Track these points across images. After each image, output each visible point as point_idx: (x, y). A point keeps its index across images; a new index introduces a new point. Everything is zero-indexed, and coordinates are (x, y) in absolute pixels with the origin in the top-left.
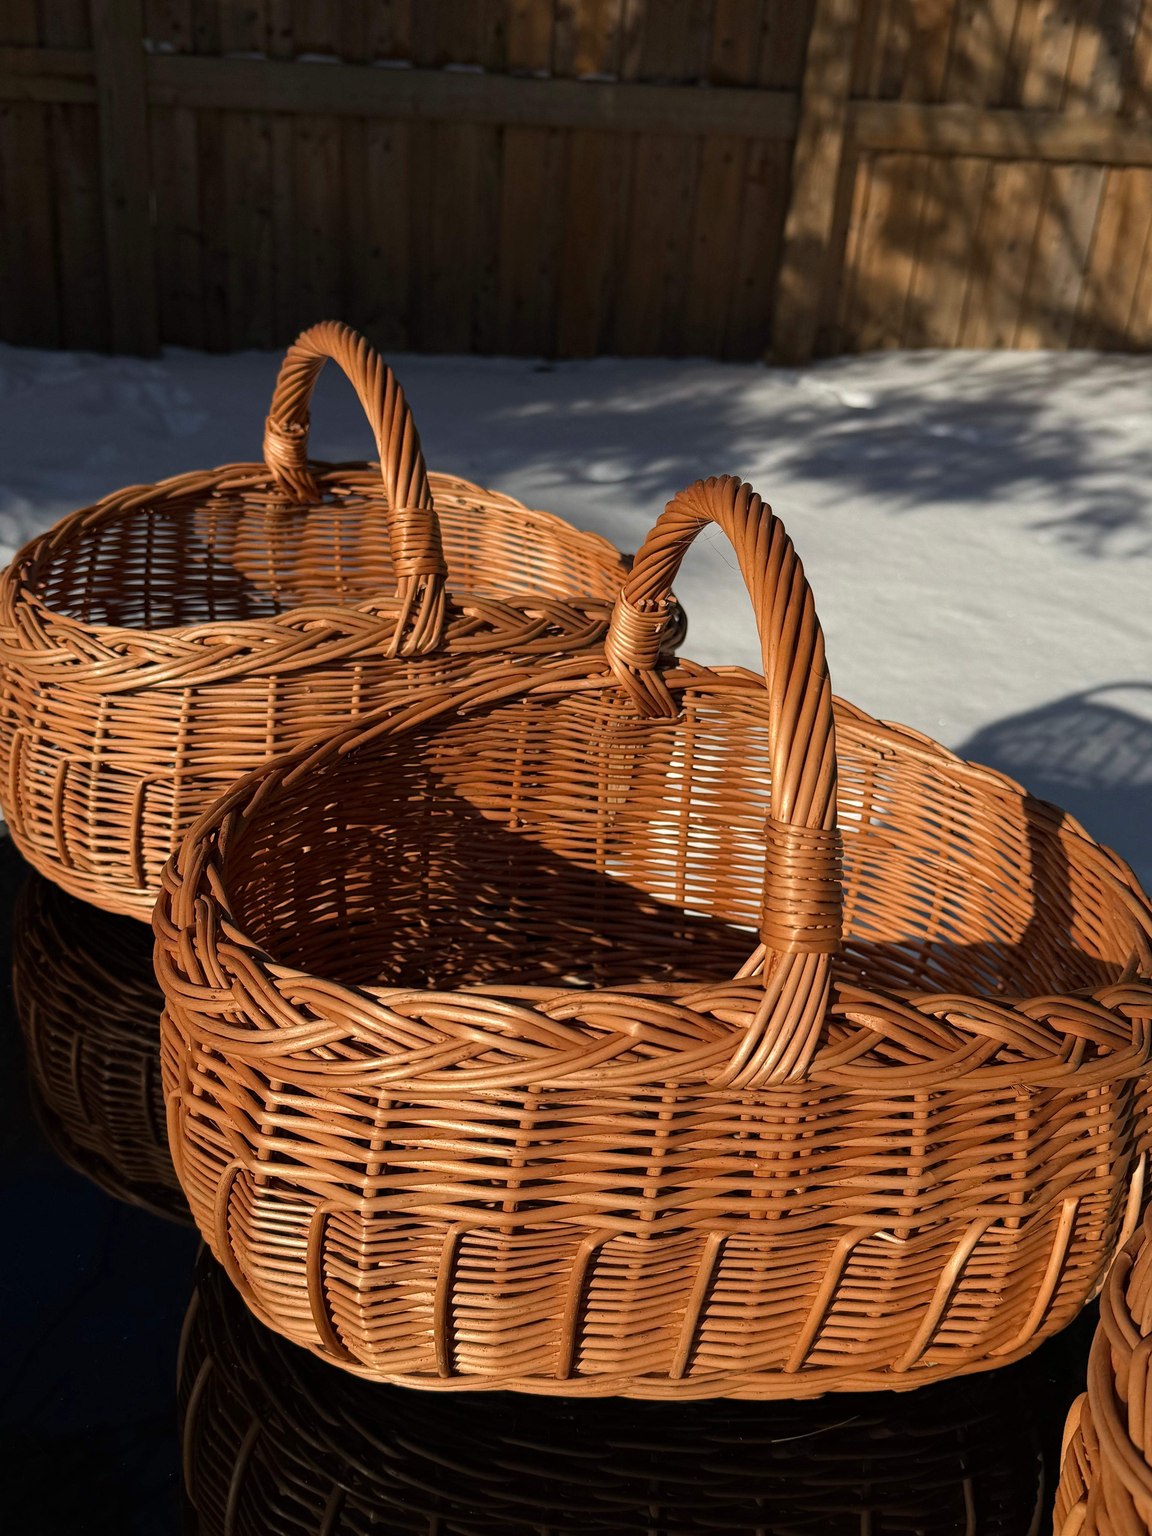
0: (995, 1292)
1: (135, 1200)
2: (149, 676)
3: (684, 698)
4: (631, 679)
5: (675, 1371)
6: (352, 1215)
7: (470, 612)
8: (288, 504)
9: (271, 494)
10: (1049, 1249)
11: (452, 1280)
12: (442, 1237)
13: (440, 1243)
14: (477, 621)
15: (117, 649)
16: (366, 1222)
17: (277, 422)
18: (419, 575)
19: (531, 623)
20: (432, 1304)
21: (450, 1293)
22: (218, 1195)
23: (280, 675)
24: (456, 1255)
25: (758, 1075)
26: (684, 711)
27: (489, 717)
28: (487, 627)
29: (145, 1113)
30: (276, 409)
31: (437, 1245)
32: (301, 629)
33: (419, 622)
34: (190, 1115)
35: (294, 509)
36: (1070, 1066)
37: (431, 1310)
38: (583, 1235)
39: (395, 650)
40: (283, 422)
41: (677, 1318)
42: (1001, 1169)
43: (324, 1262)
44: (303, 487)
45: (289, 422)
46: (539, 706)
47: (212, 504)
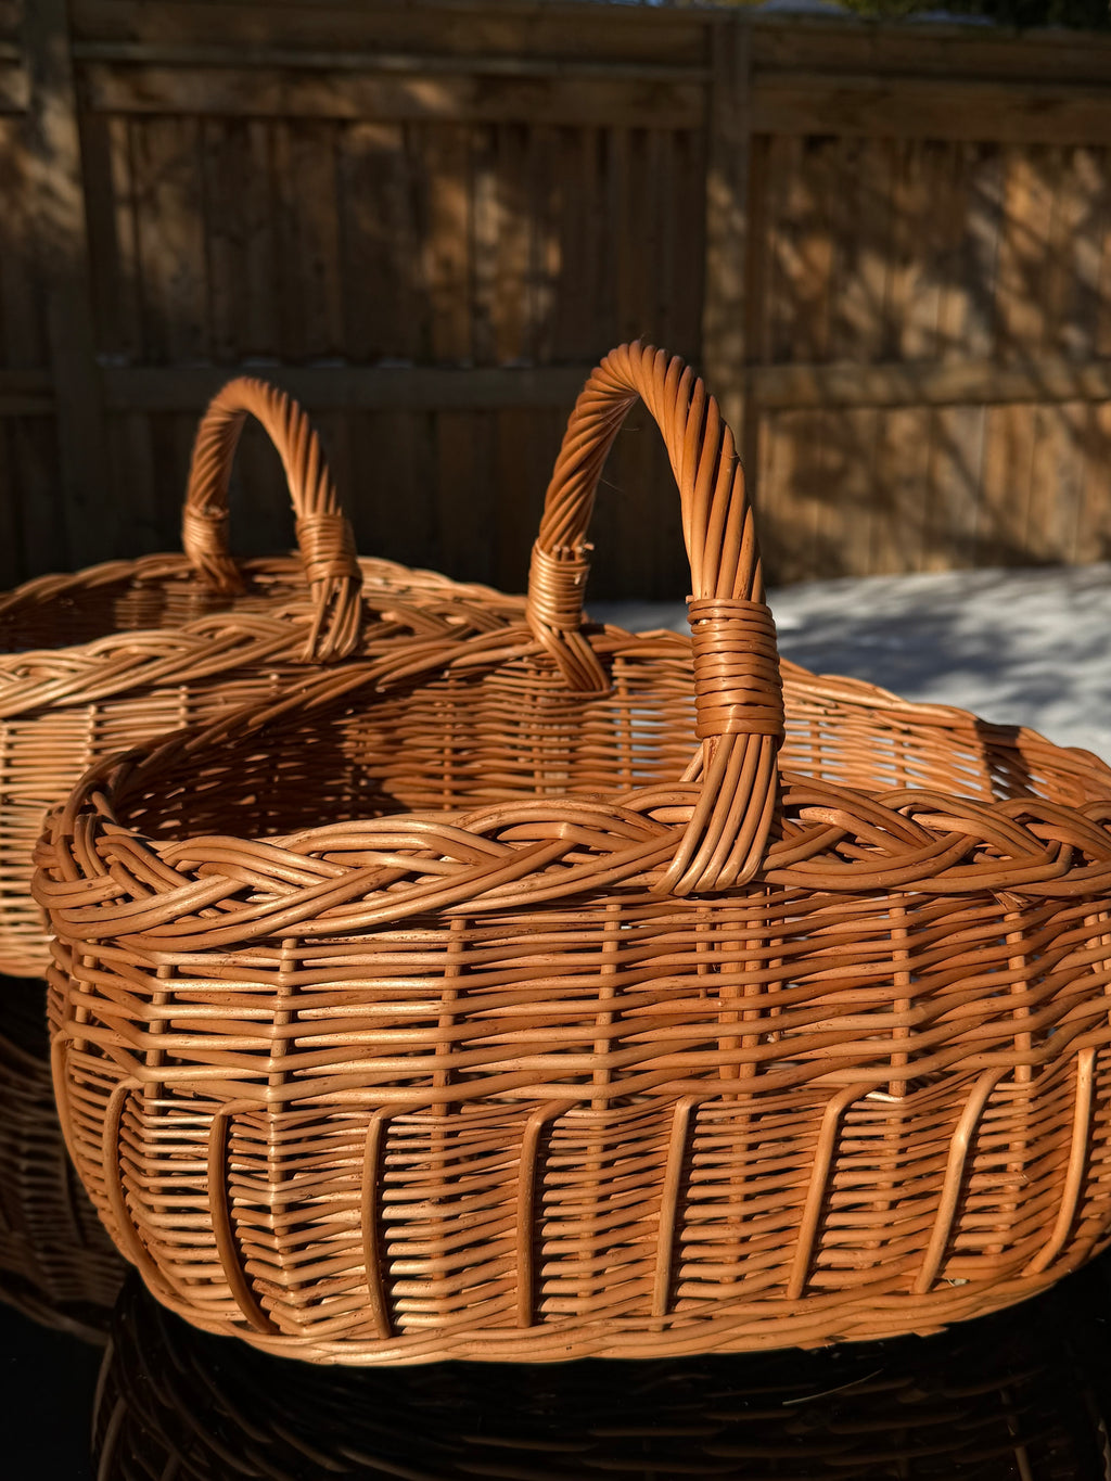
0: (1016, 1171)
1: (68, 1324)
2: (49, 694)
3: (614, 667)
4: (556, 642)
5: (656, 1304)
6: (259, 1115)
7: (389, 616)
8: (212, 594)
9: (194, 585)
10: (1070, 1115)
11: (380, 1186)
12: (365, 1130)
13: (361, 1139)
14: (395, 626)
15: (20, 672)
16: (274, 1117)
17: (196, 505)
18: (332, 577)
19: (451, 628)
20: (357, 1227)
21: (379, 1205)
22: (106, 1135)
23: (191, 683)
24: (381, 1152)
25: (707, 872)
26: (616, 683)
27: (412, 698)
28: (406, 631)
29: (66, 1208)
30: (194, 494)
31: (359, 1143)
32: (212, 636)
33: (334, 624)
34: (74, 1049)
35: (219, 600)
36: (1058, 865)
37: (358, 1234)
38: (527, 1115)
39: (312, 653)
40: (202, 505)
41: (652, 1227)
42: (999, 1003)
43: (229, 1185)
44: (227, 575)
45: (208, 504)
46: (463, 684)
47: (134, 595)
